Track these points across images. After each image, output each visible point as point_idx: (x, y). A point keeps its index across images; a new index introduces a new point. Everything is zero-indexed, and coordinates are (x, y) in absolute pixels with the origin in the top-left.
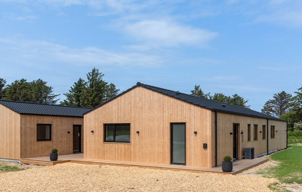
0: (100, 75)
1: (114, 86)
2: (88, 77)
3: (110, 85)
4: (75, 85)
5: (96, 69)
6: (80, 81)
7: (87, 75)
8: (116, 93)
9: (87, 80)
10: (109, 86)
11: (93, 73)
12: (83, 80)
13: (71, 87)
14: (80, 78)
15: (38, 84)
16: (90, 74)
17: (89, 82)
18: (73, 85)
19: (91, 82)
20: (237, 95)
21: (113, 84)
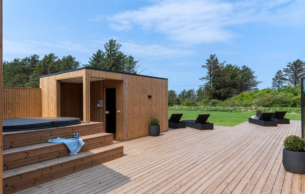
0: (117, 46)
1: (133, 58)
2: (106, 47)
3: (129, 57)
4: (93, 56)
5: (113, 40)
6: (99, 52)
7: (105, 45)
8: (134, 64)
9: (104, 51)
10: (127, 58)
11: (110, 43)
12: (101, 51)
13: (90, 58)
14: (99, 50)
15: (68, 60)
16: (108, 44)
17: (106, 52)
18: (92, 57)
19: (108, 52)
20: (245, 66)
21: (131, 57)
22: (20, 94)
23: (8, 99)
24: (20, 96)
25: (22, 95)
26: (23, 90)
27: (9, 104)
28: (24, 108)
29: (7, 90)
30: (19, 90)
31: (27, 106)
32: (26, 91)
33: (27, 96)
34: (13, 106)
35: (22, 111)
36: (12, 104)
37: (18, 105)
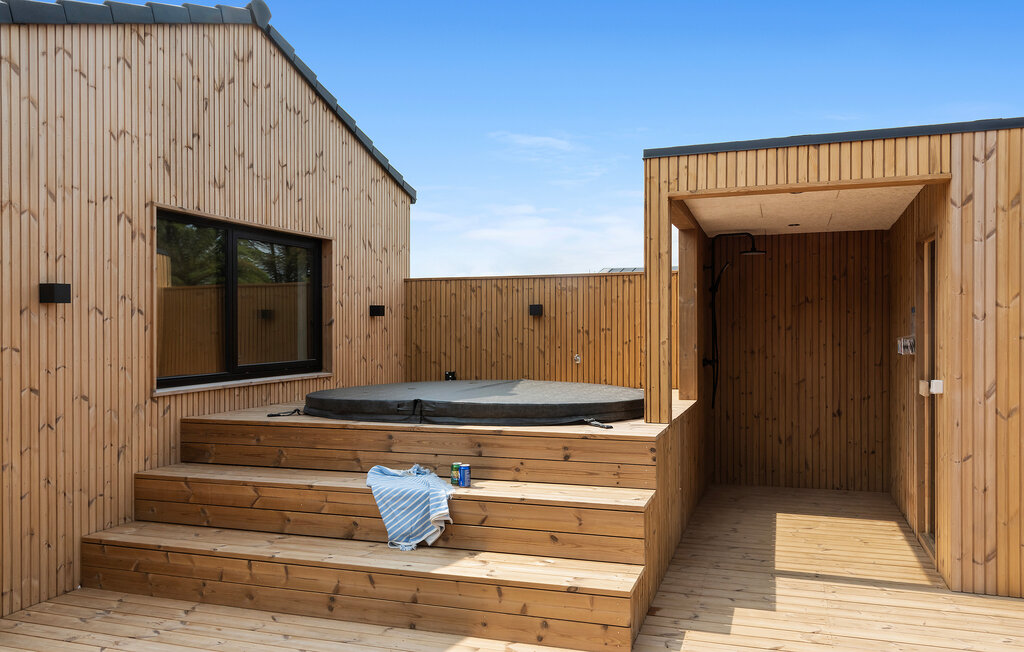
22: (615, 297)
23: (575, 314)
24: (614, 305)
25: (620, 299)
26: (624, 281)
27: (578, 331)
28: (626, 347)
29: (575, 286)
30: (609, 283)
31: (638, 340)
32: (632, 285)
33: (638, 304)
34: (591, 338)
35: (620, 357)
36: (588, 333)
37: (608, 337)
